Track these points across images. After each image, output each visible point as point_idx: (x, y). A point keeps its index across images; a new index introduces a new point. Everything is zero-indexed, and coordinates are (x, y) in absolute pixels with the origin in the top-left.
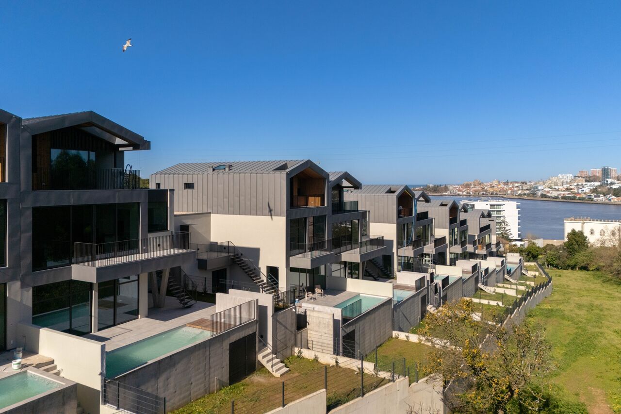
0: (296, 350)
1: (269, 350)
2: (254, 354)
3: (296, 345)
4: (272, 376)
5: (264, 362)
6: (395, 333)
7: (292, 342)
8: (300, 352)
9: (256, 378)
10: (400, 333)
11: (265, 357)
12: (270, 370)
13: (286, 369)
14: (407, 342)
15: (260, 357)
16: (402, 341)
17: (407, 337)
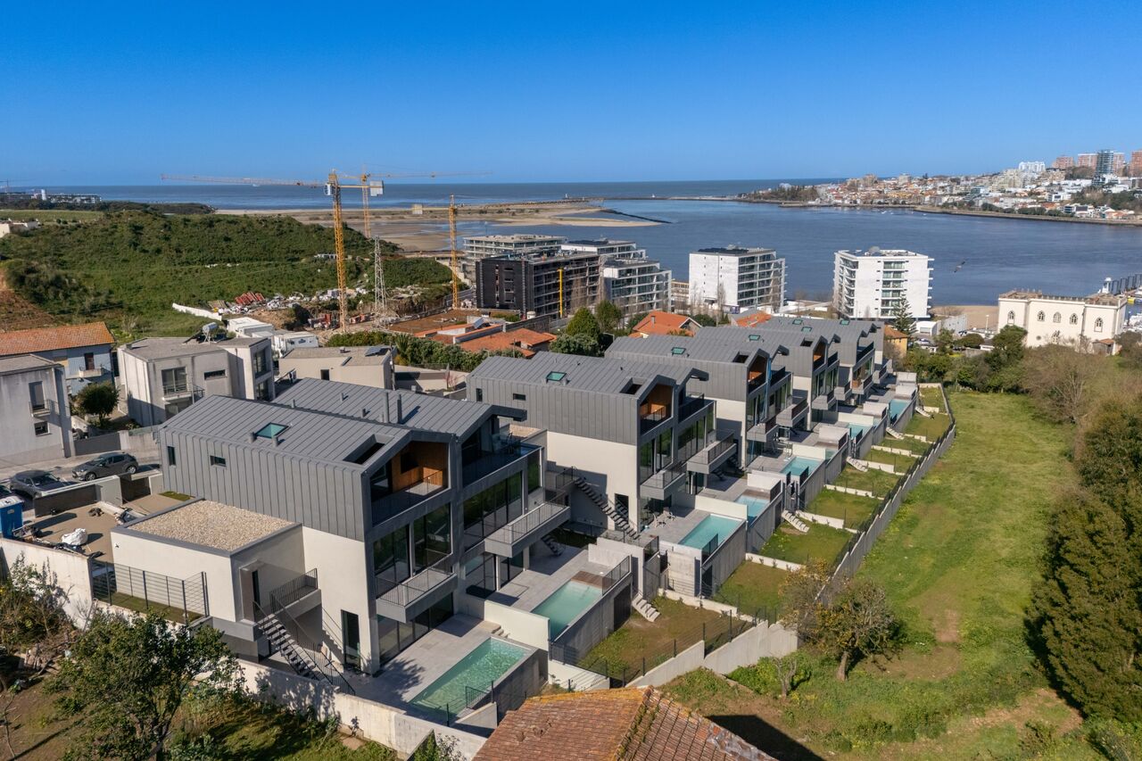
0: (661, 591)
1: (640, 596)
2: (630, 601)
3: (659, 586)
4: (646, 621)
5: (638, 608)
6: (748, 556)
7: (657, 584)
8: (664, 593)
9: (632, 623)
10: (753, 556)
11: (638, 603)
12: (645, 615)
13: (657, 614)
14: (761, 565)
15: (634, 603)
16: (756, 564)
17: (761, 560)
